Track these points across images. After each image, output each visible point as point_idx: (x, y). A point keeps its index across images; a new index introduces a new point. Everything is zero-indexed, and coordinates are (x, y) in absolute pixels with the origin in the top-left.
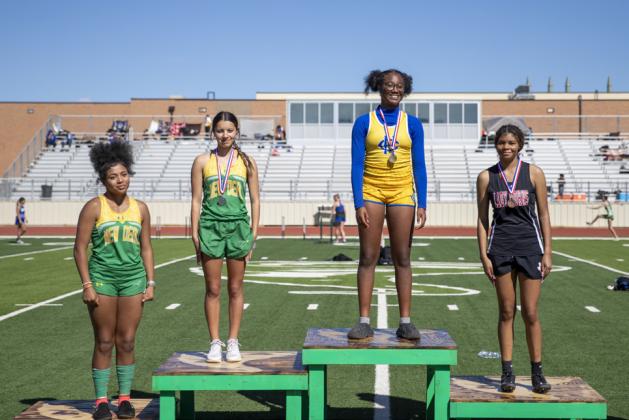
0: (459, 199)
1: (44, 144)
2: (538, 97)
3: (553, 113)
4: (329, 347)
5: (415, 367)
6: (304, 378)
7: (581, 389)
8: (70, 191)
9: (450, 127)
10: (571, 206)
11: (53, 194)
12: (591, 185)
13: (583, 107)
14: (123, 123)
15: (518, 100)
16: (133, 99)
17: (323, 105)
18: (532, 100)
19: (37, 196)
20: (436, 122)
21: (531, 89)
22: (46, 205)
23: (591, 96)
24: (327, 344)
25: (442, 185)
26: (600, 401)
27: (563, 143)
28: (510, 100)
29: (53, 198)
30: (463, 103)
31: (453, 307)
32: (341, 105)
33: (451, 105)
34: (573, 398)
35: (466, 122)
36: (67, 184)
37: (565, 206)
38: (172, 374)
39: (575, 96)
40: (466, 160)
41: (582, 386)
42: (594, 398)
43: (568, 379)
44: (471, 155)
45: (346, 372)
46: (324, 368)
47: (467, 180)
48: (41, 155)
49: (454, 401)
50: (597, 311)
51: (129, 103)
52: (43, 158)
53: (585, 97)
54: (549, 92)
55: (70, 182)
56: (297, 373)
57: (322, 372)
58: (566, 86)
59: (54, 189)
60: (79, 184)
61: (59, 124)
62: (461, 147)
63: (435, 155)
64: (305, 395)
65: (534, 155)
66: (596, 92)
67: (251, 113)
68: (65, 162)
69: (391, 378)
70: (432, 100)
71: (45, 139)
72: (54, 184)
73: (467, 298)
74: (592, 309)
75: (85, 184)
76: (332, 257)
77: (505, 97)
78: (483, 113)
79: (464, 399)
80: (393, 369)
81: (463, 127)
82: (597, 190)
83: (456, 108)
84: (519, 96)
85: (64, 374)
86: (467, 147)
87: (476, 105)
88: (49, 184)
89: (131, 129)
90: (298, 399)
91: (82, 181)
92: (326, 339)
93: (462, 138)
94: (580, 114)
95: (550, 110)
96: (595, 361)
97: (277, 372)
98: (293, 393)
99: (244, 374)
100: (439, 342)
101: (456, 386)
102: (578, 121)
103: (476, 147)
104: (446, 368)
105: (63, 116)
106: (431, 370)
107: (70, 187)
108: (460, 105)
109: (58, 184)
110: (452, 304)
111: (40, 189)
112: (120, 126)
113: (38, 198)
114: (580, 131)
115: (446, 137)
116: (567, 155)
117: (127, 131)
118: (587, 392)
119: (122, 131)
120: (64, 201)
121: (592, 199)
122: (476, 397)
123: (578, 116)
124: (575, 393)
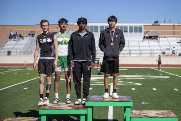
0: (137, 56)
1: (8, 38)
2: (161, 24)
3: (166, 29)
4: (94, 101)
5: (121, 107)
6: (86, 110)
7: (171, 114)
8: (16, 53)
9: (134, 34)
10: (171, 58)
11: (11, 54)
12: (177, 52)
13: (175, 28)
14: (33, 32)
15: (155, 25)
16: (36, 25)
17: (95, 27)
18: (159, 25)
19: (6, 54)
20: (130, 32)
21: (159, 22)
22: (9, 57)
23: (177, 24)
24: (93, 100)
25: (131, 51)
26: (176, 118)
27: (168, 39)
28: (153, 25)
29: (11, 55)
30: (138, 26)
31: (133, 89)
32: (101, 27)
33: (134, 27)
34: (168, 117)
35: (139, 32)
36: (15, 51)
37: (169, 58)
38: (45, 109)
39: (172, 24)
40: (139, 44)
41: (171, 113)
42: (175, 116)
43: (167, 111)
44: (140, 42)
45: (100, 109)
46: (92, 107)
47: (139, 50)
48: (7, 41)
49: (132, 117)
50: (177, 90)
51: (35, 26)
52: (8, 42)
53: (175, 24)
54: (164, 23)
55: (16, 50)
56: (84, 109)
57: (91, 109)
58: (170, 21)
59: (11, 52)
60: (19, 51)
61: (13, 32)
62: (137, 40)
63: (129, 42)
64: (86, 116)
65: (160, 42)
66: (179, 23)
67: (73, 29)
68: (15, 44)
69: (113, 111)
70: (129, 25)
71: (8, 36)
72: (11, 51)
73: (138, 86)
74: (176, 90)
75: (21, 51)
76: (97, 73)
77: (151, 24)
78: (144, 29)
79: (135, 117)
80: (114, 108)
81: (138, 34)
82: (179, 53)
83: (136, 28)
84: (155, 24)
85: (12, 109)
86: (139, 40)
87: (142, 27)
88: (10, 51)
89: (36, 34)
90: (84, 117)
91: (20, 50)
92: (93, 98)
93: (138, 37)
94: (174, 30)
95: (165, 29)
96: (176, 105)
97: (78, 109)
98: (83, 115)
99: (68, 109)
100: (127, 99)
101: (133, 113)
102: (173, 32)
103: (142, 40)
104: (129, 107)
105: (14, 29)
106: (125, 108)
107: (16, 51)
108: (137, 27)
109: (13, 51)
110: (133, 88)
111: (7, 52)
112: (32, 33)
113: (6, 55)
114: (174, 35)
115: (133, 37)
116: (170, 42)
117: (34, 34)
118: (173, 115)
119: (33, 34)
120: (14, 56)
121: (177, 56)
122: (139, 116)
123: (173, 30)
124: (169, 115)
